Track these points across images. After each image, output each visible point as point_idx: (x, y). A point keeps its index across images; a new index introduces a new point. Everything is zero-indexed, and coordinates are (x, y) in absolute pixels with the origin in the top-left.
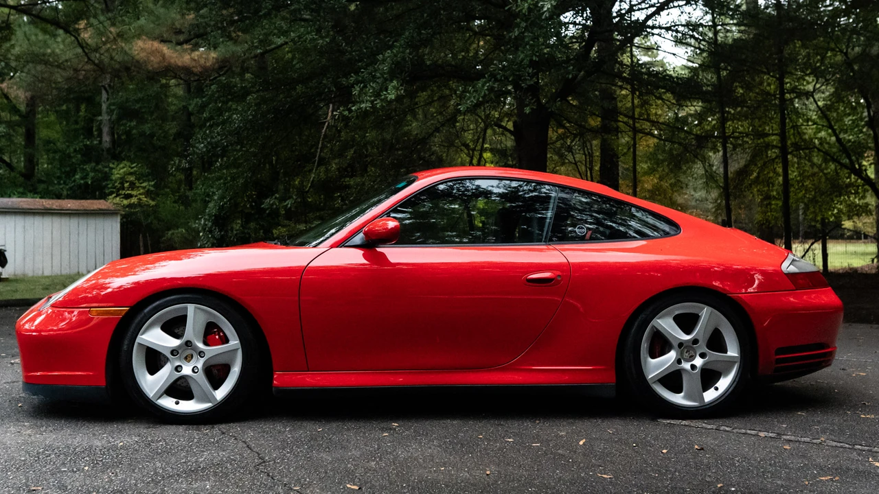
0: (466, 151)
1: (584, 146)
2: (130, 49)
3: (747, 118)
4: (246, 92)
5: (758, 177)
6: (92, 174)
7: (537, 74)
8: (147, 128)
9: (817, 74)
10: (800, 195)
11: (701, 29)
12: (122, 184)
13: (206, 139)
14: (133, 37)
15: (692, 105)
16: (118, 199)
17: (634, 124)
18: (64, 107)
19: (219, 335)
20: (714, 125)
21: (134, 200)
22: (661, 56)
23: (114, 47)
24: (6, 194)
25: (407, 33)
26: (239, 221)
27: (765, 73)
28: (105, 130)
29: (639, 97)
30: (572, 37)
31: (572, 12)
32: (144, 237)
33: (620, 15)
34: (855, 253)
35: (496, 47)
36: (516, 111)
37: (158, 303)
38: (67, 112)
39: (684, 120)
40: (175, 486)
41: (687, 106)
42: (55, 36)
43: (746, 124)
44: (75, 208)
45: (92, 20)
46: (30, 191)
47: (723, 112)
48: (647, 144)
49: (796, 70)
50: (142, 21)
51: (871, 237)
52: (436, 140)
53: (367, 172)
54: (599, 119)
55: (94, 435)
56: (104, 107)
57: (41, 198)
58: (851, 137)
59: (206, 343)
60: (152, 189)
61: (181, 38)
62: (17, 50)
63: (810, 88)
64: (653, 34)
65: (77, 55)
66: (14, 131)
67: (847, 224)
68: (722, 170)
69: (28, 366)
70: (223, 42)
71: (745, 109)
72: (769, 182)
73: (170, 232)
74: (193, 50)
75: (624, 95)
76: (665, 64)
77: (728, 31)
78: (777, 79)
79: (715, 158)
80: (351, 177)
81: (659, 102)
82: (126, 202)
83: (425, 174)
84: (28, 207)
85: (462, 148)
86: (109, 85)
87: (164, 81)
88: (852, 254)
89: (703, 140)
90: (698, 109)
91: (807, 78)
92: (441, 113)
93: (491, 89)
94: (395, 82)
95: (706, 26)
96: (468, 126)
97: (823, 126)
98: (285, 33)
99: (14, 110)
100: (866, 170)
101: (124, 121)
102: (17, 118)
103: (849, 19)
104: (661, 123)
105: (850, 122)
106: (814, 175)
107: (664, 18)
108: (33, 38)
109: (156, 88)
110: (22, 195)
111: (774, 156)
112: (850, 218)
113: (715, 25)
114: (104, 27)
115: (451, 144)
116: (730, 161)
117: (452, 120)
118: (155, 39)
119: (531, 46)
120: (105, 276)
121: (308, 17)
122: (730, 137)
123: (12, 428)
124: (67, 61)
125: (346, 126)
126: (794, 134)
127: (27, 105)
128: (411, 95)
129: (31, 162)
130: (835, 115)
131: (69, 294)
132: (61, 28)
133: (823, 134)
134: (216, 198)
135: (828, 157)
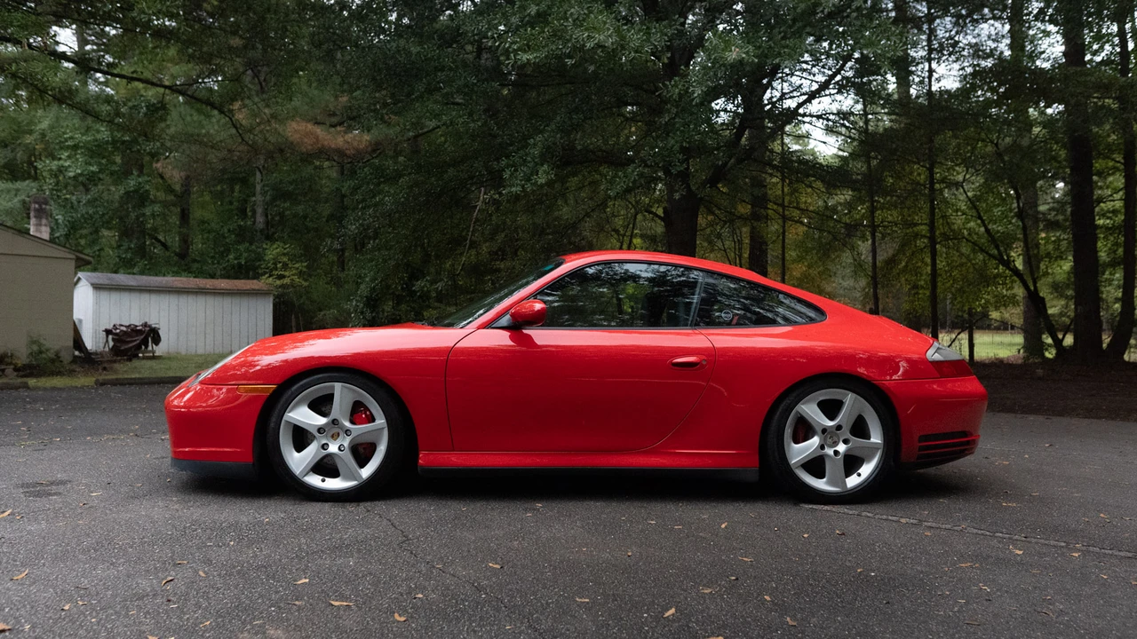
0: (616, 236)
1: (733, 233)
2: (284, 130)
3: (896, 207)
4: (399, 175)
5: (906, 266)
6: (245, 255)
7: (687, 160)
8: (300, 209)
9: (968, 164)
10: (948, 285)
11: (852, 118)
12: (275, 264)
13: (358, 221)
14: (287, 119)
15: (842, 194)
16: (271, 279)
17: (784, 212)
18: (219, 188)
19: (365, 413)
20: (864, 214)
21: (287, 281)
22: (812, 144)
23: (268, 128)
24: (160, 272)
25: (558, 118)
26: (391, 303)
27: (915, 163)
28: (259, 210)
29: (789, 185)
30: (723, 124)
31: (723, 99)
32: (297, 318)
33: (770, 101)
34: (1002, 344)
35: (647, 134)
36: (666, 197)
37: (305, 381)
38: (222, 192)
39: (834, 210)
40: (319, 561)
41: (836, 195)
42: (209, 116)
43: (895, 213)
44: (228, 288)
45: (247, 101)
46: (185, 271)
47: (873, 201)
48: (796, 232)
49: (947, 160)
50: (296, 102)
51: (1018, 328)
52: (587, 224)
53: (517, 255)
54: (750, 207)
55: (241, 510)
56: (258, 188)
57: (195, 277)
58: (1000, 228)
59: (352, 422)
60: (304, 270)
61: (334, 120)
62: (172, 130)
63: (960, 178)
64: (804, 122)
65: (231, 136)
66: (169, 210)
67: (995, 315)
68: (870, 258)
69: (177, 442)
70: (376, 125)
71: (894, 198)
72: (917, 272)
73: (322, 313)
74: (346, 133)
75: (774, 183)
76: (815, 153)
77: (878, 120)
78: (928, 169)
79: (864, 247)
80: (502, 260)
81: (809, 190)
82: (278, 282)
83: (573, 257)
84: (182, 286)
85: (613, 233)
86: (264, 166)
87: (318, 163)
88: (998, 344)
89: (852, 229)
90: (848, 198)
91: (957, 168)
92: (591, 199)
93: (641, 175)
94: (546, 166)
95: (856, 115)
96: (618, 212)
97: (972, 216)
98: (437, 116)
99: (170, 190)
100: (1014, 261)
101: (278, 203)
102: (173, 197)
103: (1000, 110)
104: (810, 211)
105: (999, 213)
106: (962, 265)
107: (815, 107)
108: (188, 118)
109: (310, 169)
110: (176, 274)
111: (922, 246)
112: (997, 308)
113: (866, 114)
114: (258, 107)
115: (602, 229)
116: (878, 250)
117: (604, 205)
118: (309, 121)
119: (682, 132)
120: (254, 353)
121: (461, 101)
122: (879, 226)
123: (160, 503)
124: (221, 141)
125: (498, 209)
126: (943, 224)
127: (182, 185)
128: (562, 180)
129: (185, 241)
130: (984, 205)
131: (217, 371)
132: (216, 108)
133: (972, 224)
134: (367, 279)
135: (977, 247)
